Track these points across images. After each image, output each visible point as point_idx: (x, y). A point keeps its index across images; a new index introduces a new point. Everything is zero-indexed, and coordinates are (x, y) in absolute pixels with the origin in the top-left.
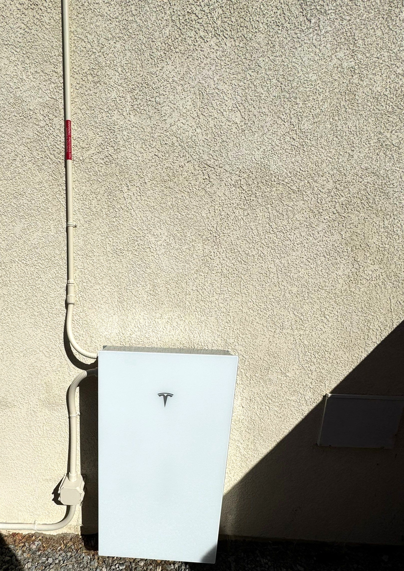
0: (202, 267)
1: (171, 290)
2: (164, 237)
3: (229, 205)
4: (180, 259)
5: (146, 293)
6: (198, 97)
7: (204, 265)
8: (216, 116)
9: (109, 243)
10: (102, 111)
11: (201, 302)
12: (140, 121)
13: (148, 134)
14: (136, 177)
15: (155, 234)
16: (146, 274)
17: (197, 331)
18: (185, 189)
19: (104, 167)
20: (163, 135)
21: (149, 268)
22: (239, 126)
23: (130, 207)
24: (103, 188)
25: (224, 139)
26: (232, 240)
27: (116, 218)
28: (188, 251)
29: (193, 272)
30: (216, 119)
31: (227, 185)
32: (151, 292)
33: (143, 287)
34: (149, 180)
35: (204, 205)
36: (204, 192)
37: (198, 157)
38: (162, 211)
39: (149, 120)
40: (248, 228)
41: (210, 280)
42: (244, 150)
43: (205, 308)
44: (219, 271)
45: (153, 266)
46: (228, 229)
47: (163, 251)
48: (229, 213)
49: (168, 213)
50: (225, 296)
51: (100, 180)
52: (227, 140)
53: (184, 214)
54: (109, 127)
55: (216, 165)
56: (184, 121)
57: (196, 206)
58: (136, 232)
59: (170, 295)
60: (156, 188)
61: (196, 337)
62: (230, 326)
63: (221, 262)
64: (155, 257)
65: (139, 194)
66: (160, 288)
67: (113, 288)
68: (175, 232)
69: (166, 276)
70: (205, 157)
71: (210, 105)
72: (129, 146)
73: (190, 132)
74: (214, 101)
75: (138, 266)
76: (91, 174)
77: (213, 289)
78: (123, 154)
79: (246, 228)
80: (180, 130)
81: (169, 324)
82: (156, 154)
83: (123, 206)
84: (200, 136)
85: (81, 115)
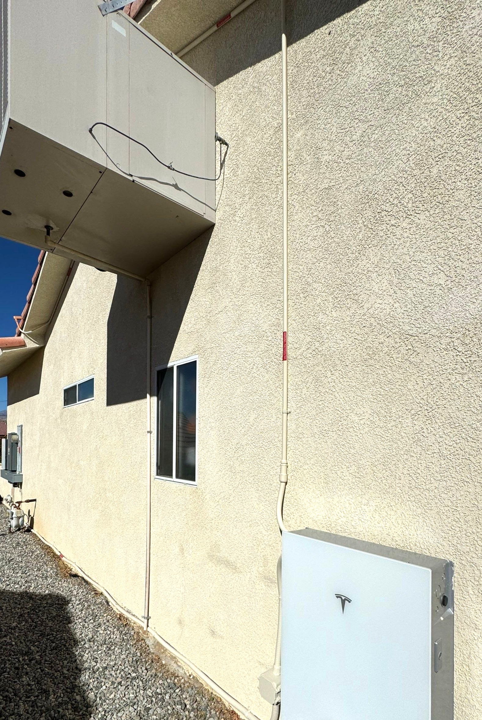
0: (413, 447)
1: (378, 472)
2: (367, 416)
3: (441, 372)
4: (386, 438)
5: (350, 475)
6: (394, 276)
7: (415, 444)
8: (414, 285)
9: (316, 424)
10: (310, 316)
11: (415, 490)
12: (340, 315)
13: (348, 323)
14: (338, 362)
15: (358, 413)
16: (350, 455)
17: (413, 527)
18: (386, 363)
19: (312, 359)
20: (361, 319)
21: (352, 448)
22: (444, 285)
23: (334, 390)
24: (312, 377)
25: (427, 305)
26: (450, 412)
27: (322, 402)
28: (394, 428)
29: (402, 453)
30: (415, 289)
31: (435, 350)
32: (356, 474)
33: (348, 469)
34: (350, 363)
35: (409, 377)
36: (408, 362)
37: (398, 329)
38: (364, 390)
39: (348, 310)
40: (472, 395)
41: (425, 462)
42: (453, 308)
43: (421, 497)
44: (435, 451)
45: (357, 446)
46: (443, 399)
47: (367, 429)
48: (442, 381)
49: (371, 390)
50: (449, 483)
51: (308, 371)
52: (430, 305)
53: (387, 389)
54: (315, 327)
55: (420, 333)
56: (381, 302)
57: (400, 379)
58: (339, 413)
59: (376, 479)
60: (357, 368)
61: (412, 535)
62: (460, 526)
63: (438, 439)
64: (359, 437)
65: (342, 377)
66: (365, 471)
67: (320, 468)
68: (379, 409)
69: (371, 456)
70: (407, 328)
71: (407, 278)
72: (332, 337)
73: (388, 310)
74: (411, 273)
75: (342, 446)
76: (302, 367)
77: (430, 473)
78: (326, 345)
79: (470, 395)
80: (377, 311)
81: (377, 513)
82: (356, 338)
83: (327, 390)
84: (399, 310)
85: (295, 324)
